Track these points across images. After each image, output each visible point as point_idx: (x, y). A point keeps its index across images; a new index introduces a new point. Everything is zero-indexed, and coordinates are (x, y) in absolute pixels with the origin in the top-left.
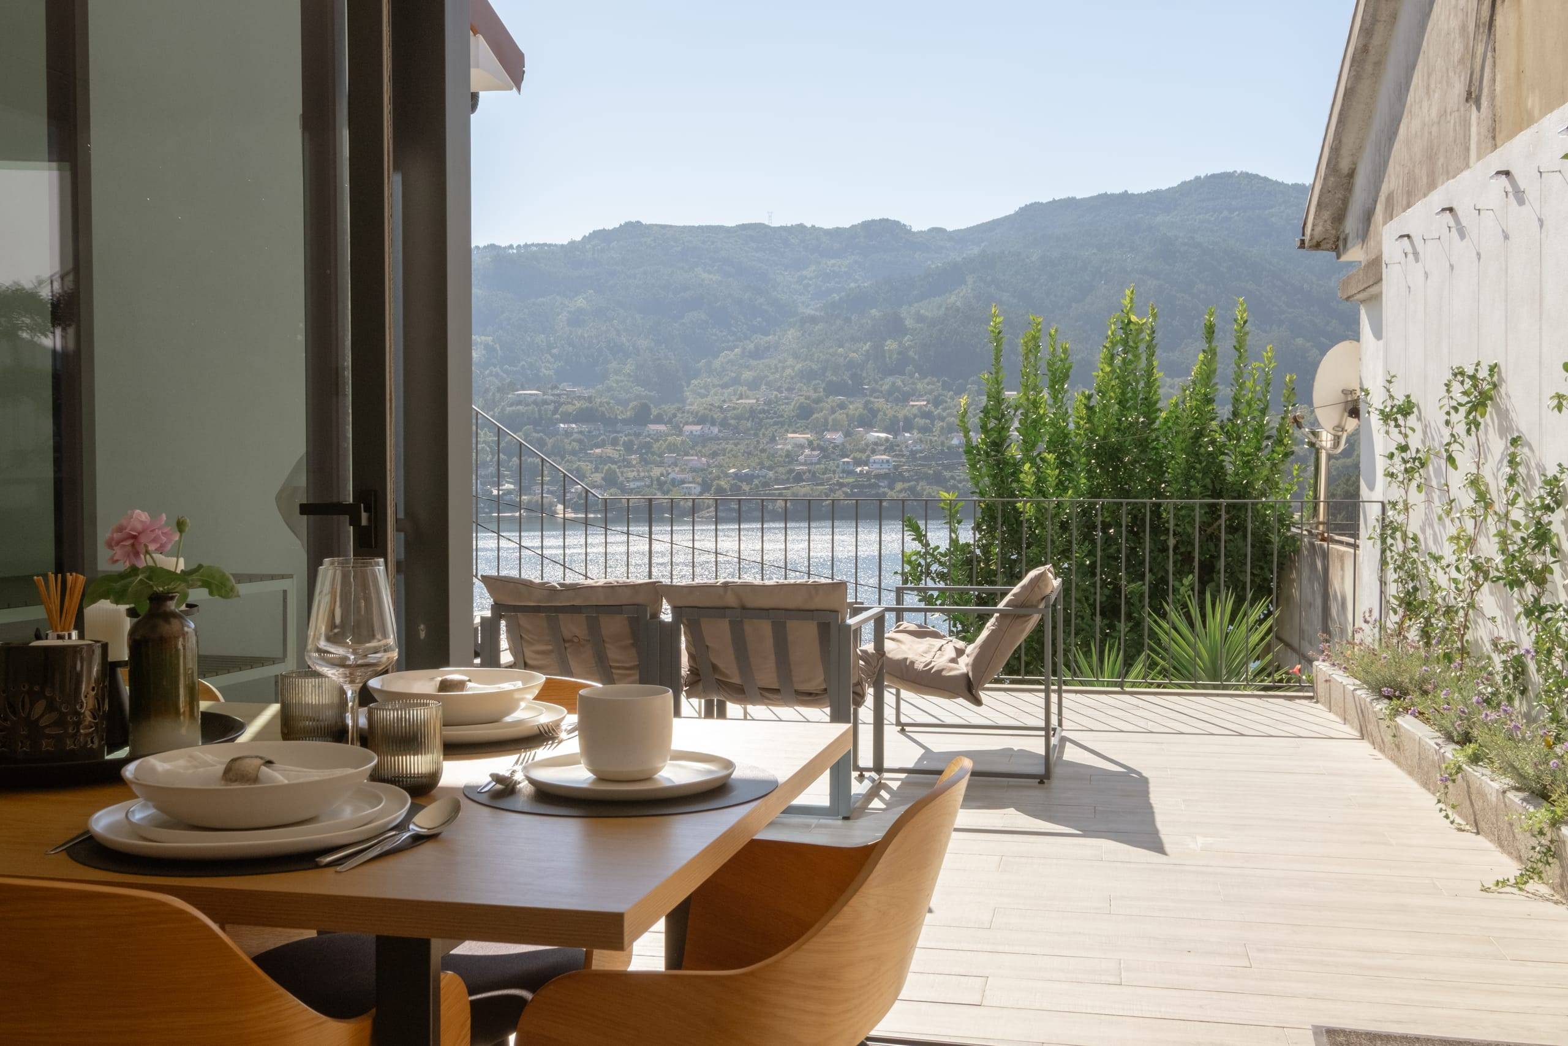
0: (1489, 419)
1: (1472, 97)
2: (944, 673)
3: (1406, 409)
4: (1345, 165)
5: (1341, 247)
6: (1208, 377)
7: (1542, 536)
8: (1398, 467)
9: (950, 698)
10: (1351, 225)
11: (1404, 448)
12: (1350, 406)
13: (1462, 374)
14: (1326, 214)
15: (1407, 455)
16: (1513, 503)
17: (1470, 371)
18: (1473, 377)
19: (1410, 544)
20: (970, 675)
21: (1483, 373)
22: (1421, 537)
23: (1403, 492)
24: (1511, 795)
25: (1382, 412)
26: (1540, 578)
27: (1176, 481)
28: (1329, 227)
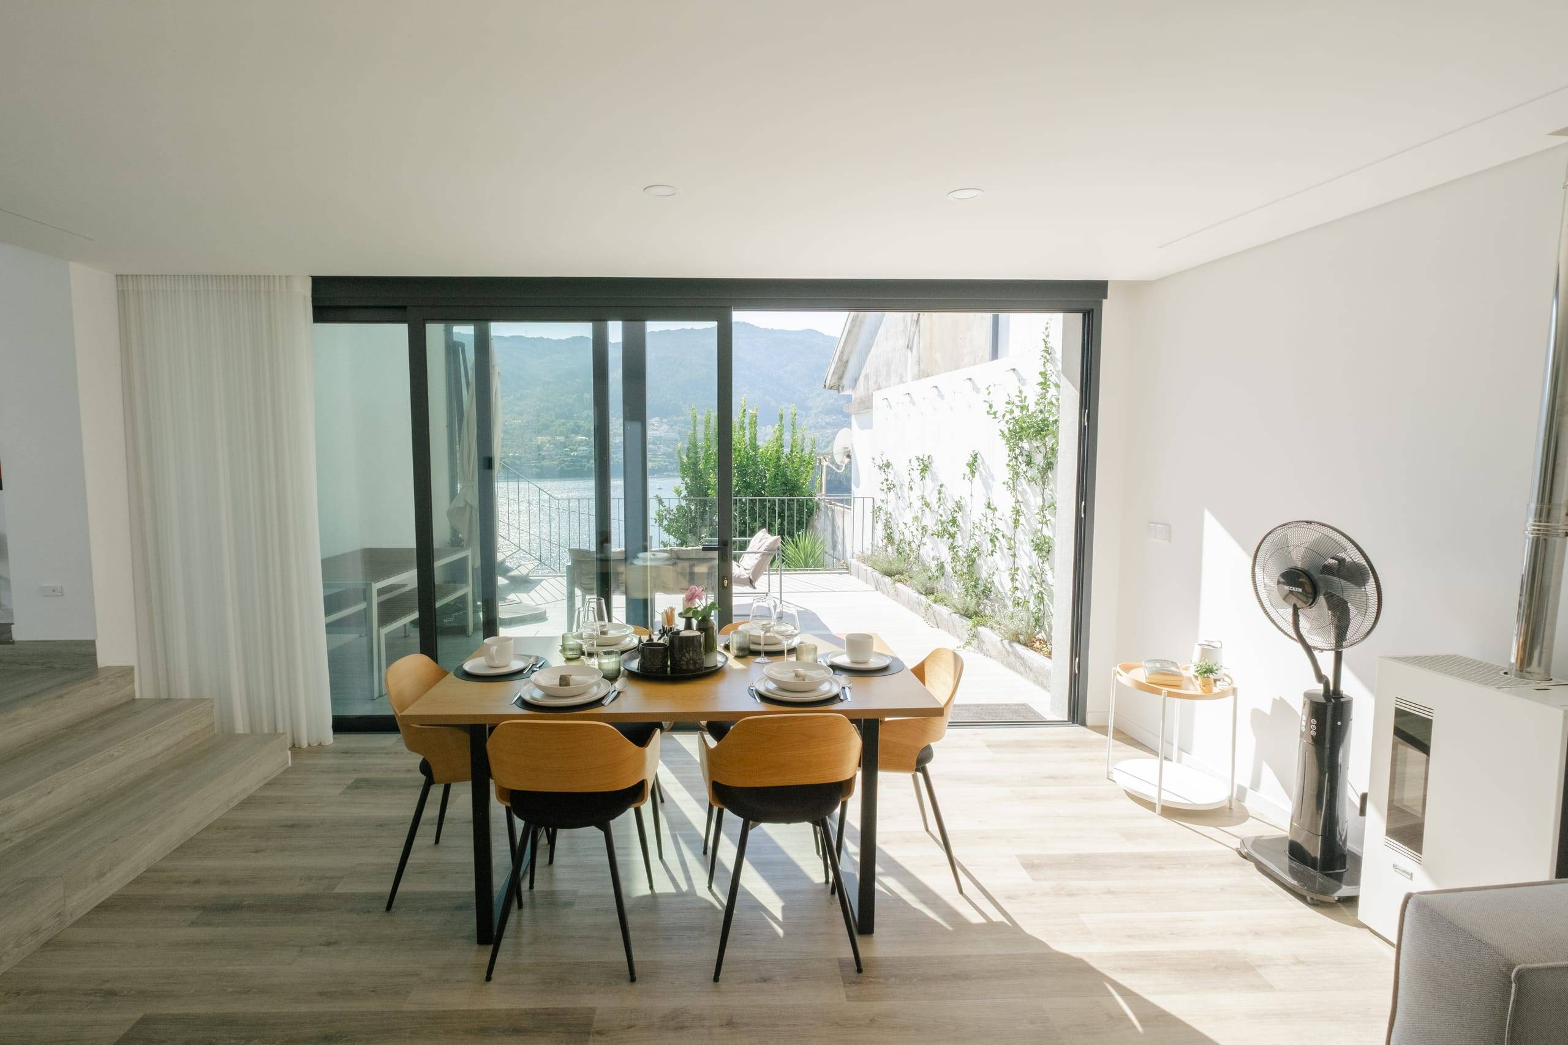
0: (927, 475)
1: (909, 347)
2: (741, 577)
3: (888, 465)
4: (845, 358)
5: (841, 389)
6: (780, 438)
7: (954, 521)
8: (885, 487)
9: (743, 586)
10: (846, 381)
11: (887, 480)
12: (846, 454)
13: (919, 458)
14: (836, 376)
15: (888, 483)
16: (939, 507)
17: (921, 458)
18: (922, 460)
19: (889, 516)
20: (751, 577)
21: (926, 458)
22: (892, 512)
23: (886, 495)
24: (954, 615)
25: (879, 466)
26: (952, 536)
27: (771, 480)
28: (836, 381)
